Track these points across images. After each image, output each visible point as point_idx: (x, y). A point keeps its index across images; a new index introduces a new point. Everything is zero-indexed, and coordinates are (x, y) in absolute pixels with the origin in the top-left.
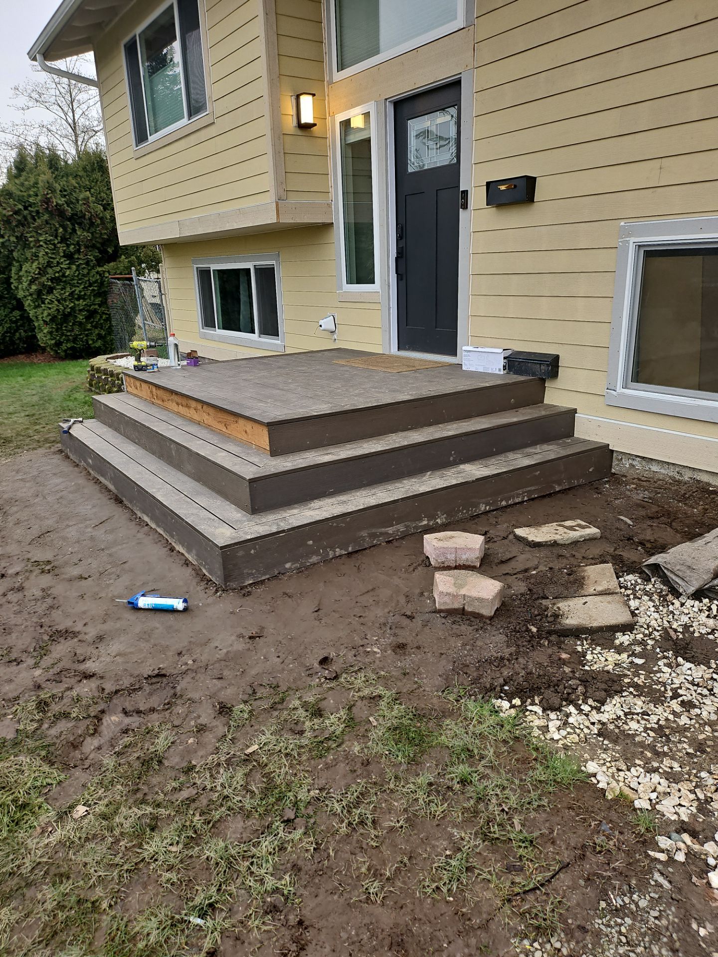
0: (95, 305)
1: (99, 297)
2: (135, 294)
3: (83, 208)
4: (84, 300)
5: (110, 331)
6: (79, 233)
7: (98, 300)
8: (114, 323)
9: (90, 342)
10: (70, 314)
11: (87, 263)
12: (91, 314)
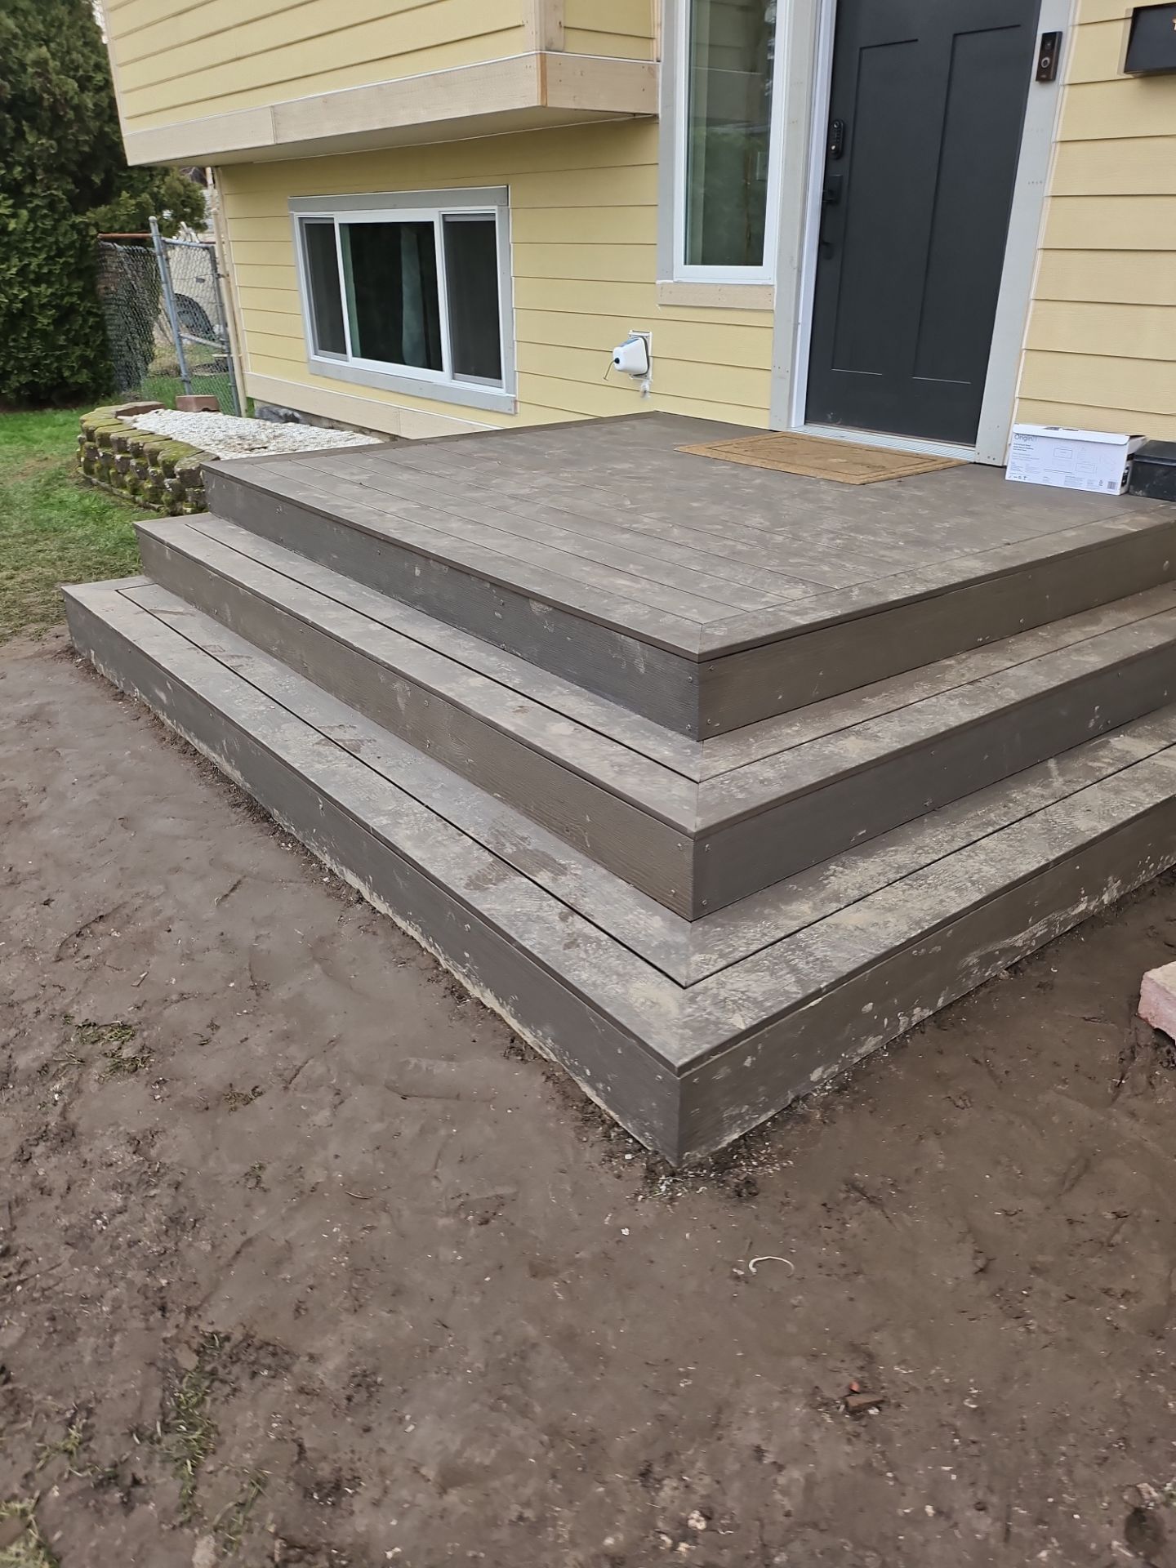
0: (71, 294)
1: (79, 278)
2: (157, 274)
3: (38, 83)
4: (50, 284)
5: (104, 350)
6: (31, 139)
7: (77, 286)
8: (112, 333)
9: (66, 374)
10: (21, 312)
11: (52, 205)
12: (65, 315)
